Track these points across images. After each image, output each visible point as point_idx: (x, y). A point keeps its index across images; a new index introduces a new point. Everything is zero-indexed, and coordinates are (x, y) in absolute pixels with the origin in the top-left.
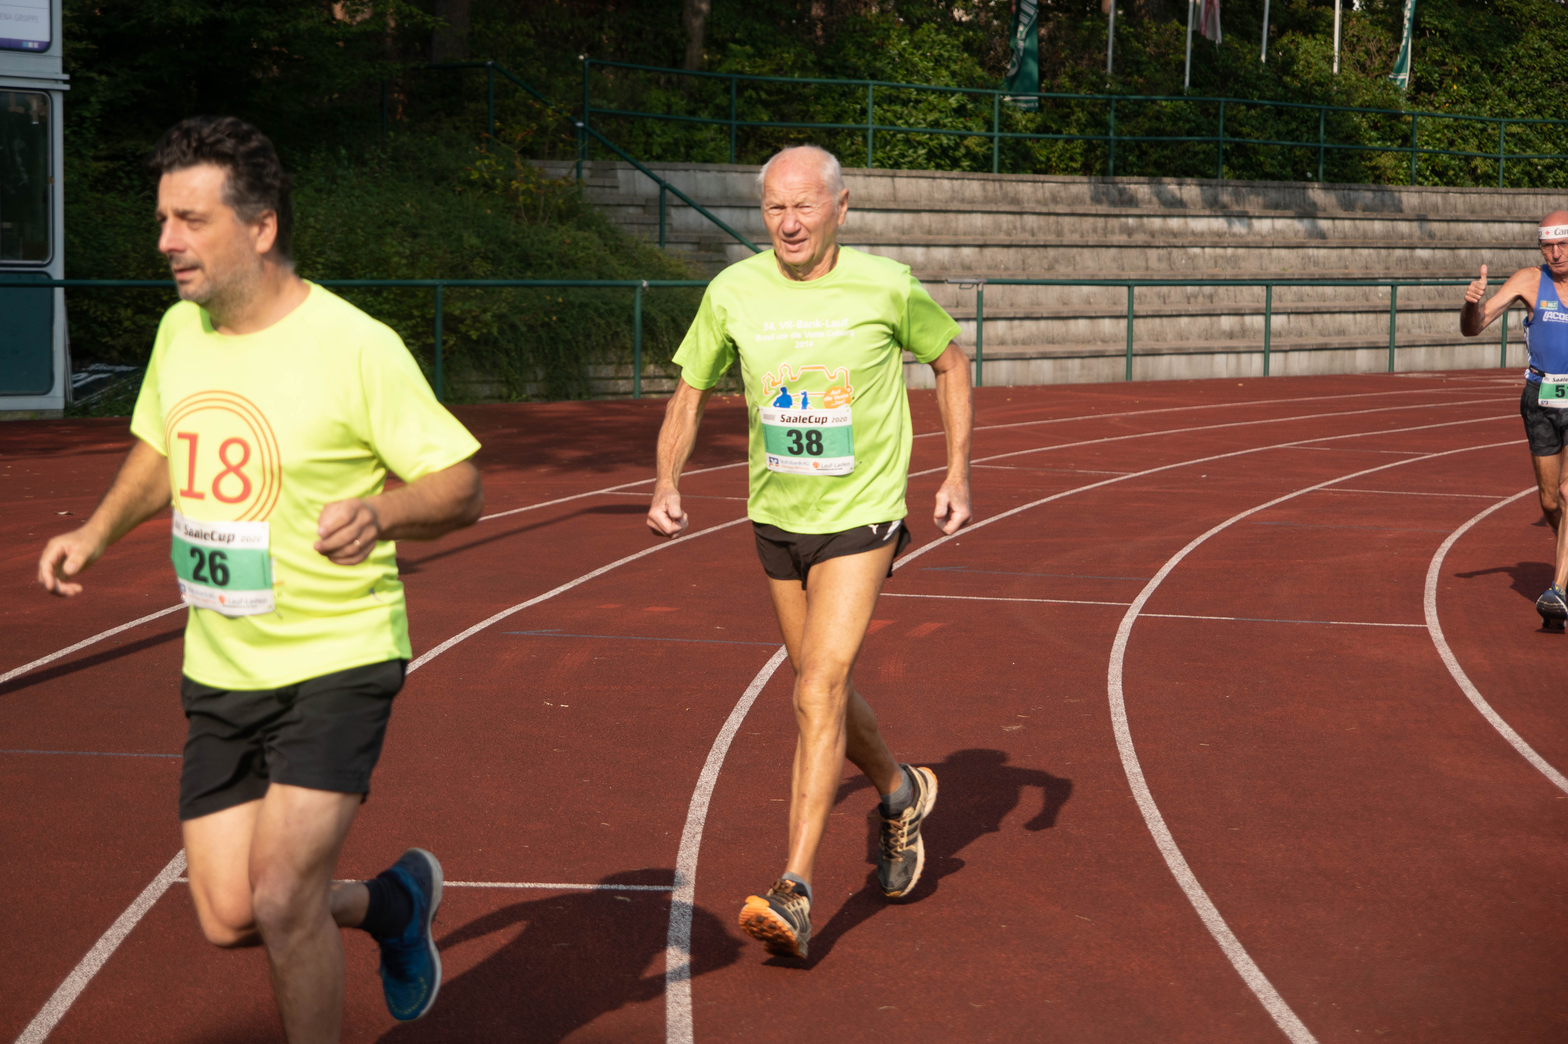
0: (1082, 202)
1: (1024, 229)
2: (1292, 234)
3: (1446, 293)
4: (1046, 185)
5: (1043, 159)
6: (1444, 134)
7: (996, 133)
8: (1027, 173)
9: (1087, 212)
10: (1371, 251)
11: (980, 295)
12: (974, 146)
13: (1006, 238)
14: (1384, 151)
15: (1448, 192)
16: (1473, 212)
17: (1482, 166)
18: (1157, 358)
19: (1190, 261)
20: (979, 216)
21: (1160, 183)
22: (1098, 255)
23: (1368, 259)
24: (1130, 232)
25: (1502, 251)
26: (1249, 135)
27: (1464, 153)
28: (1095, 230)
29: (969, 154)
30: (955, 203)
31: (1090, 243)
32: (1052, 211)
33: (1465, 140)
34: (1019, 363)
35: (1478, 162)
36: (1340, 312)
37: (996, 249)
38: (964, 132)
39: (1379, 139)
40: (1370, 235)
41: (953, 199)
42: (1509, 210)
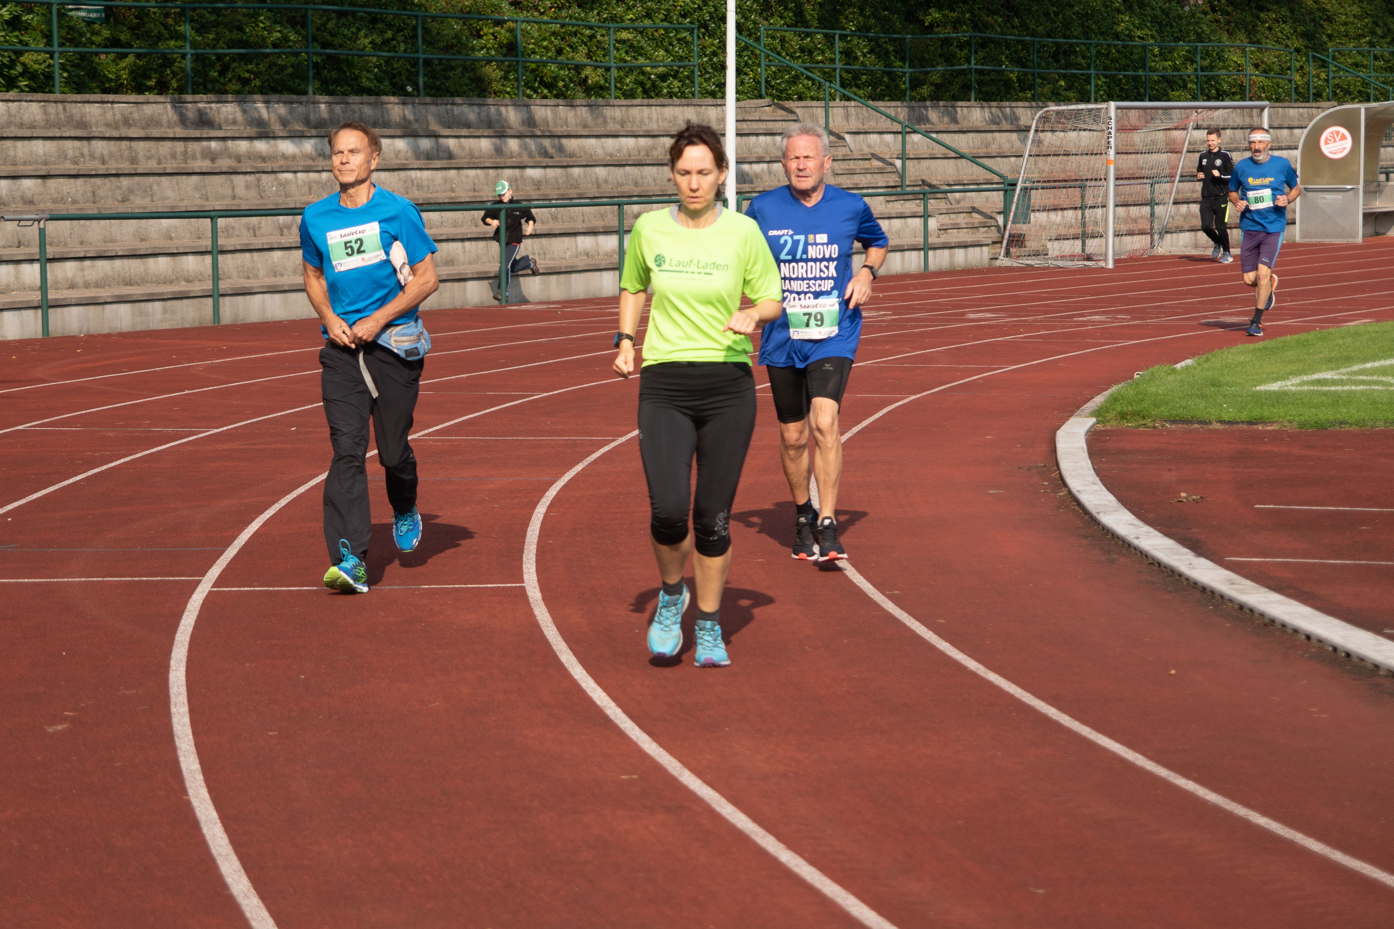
0: (158, 124)
1: (92, 156)
2: (393, 155)
3: (559, 216)
4: (116, 105)
5: (110, 76)
6: (552, 42)
7: (56, 48)
8: (94, 93)
9: (164, 136)
10: (479, 171)
11: (42, 232)
12: (32, 63)
13: (72, 167)
14: (489, 62)
15: (559, 105)
16: (585, 126)
17: (593, 76)
18: (248, 297)
19: (281, 188)
20: (40, 142)
21: (245, 102)
22: (178, 184)
23: (476, 181)
24: (213, 157)
25: (617, 168)
26: (341, 46)
27: (573, 62)
28: (174, 156)
29: (27, 72)
30: (13, 128)
31: (168, 171)
32: (123, 135)
33: (574, 48)
34: (92, 308)
35: (588, 71)
36: (447, 240)
37: (62, 180)
38: (19, 47)
39: (482, 48)
40: (476, 154)
41: (9, 124)
42: (622, 124)
